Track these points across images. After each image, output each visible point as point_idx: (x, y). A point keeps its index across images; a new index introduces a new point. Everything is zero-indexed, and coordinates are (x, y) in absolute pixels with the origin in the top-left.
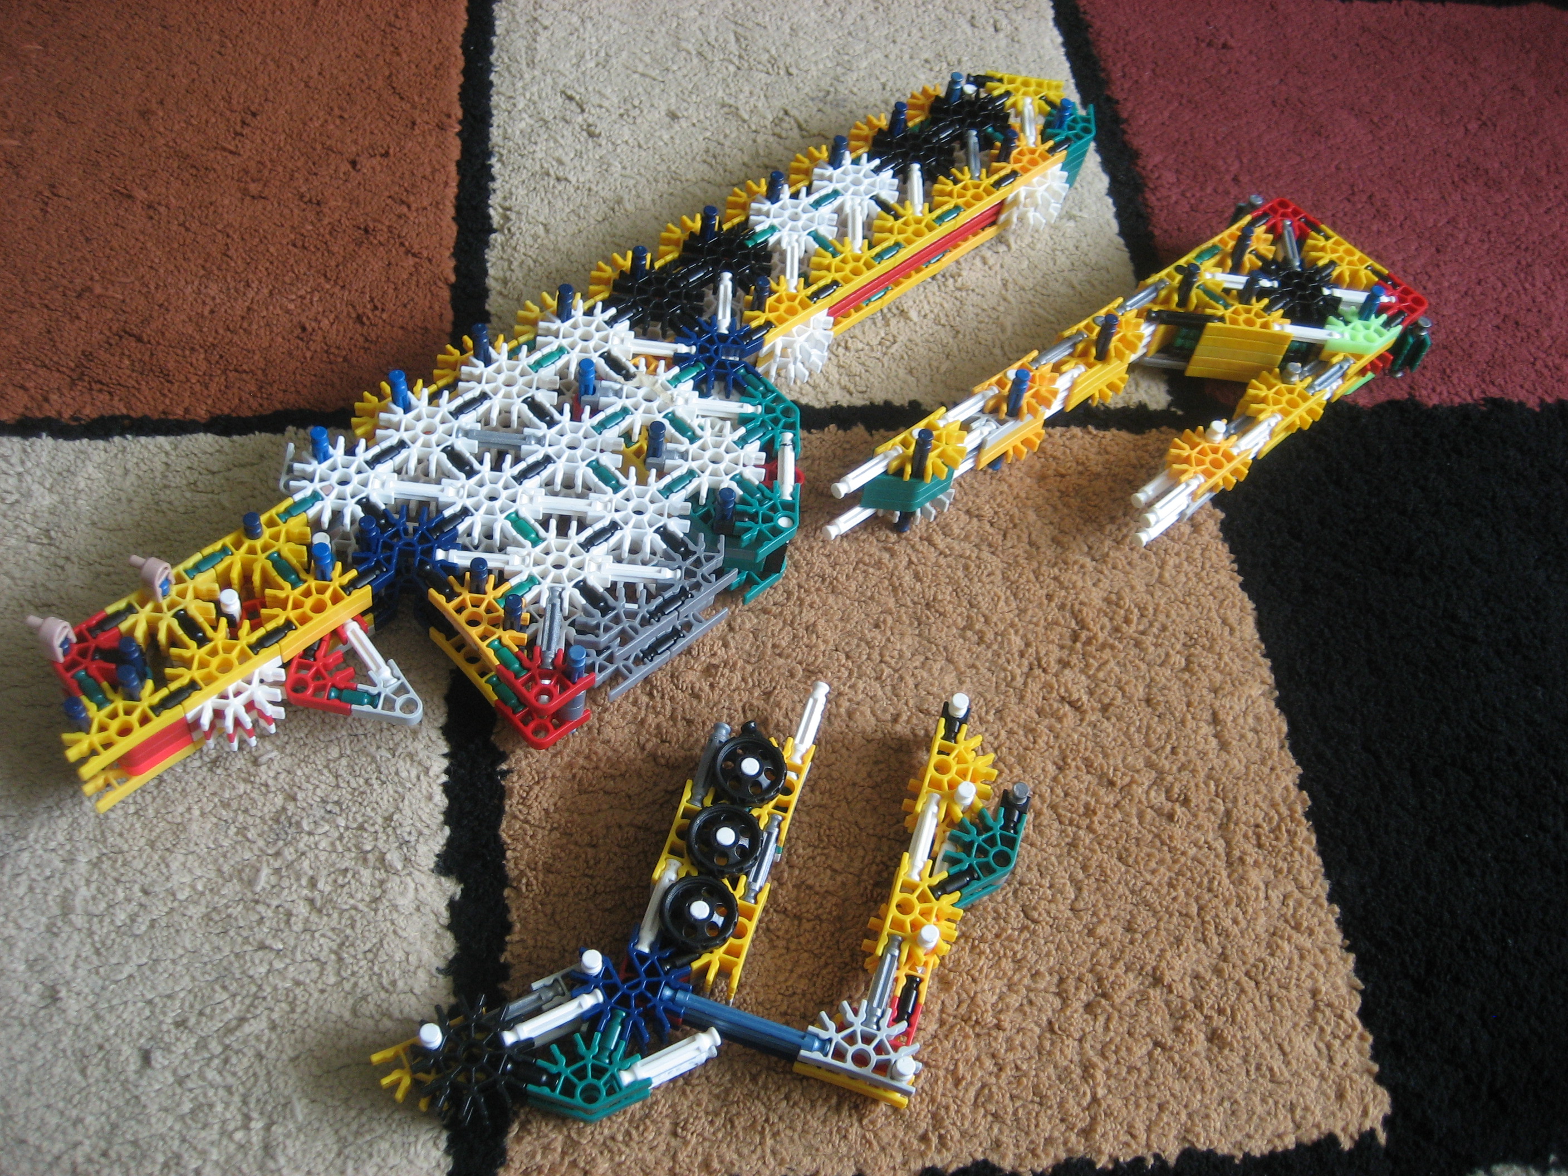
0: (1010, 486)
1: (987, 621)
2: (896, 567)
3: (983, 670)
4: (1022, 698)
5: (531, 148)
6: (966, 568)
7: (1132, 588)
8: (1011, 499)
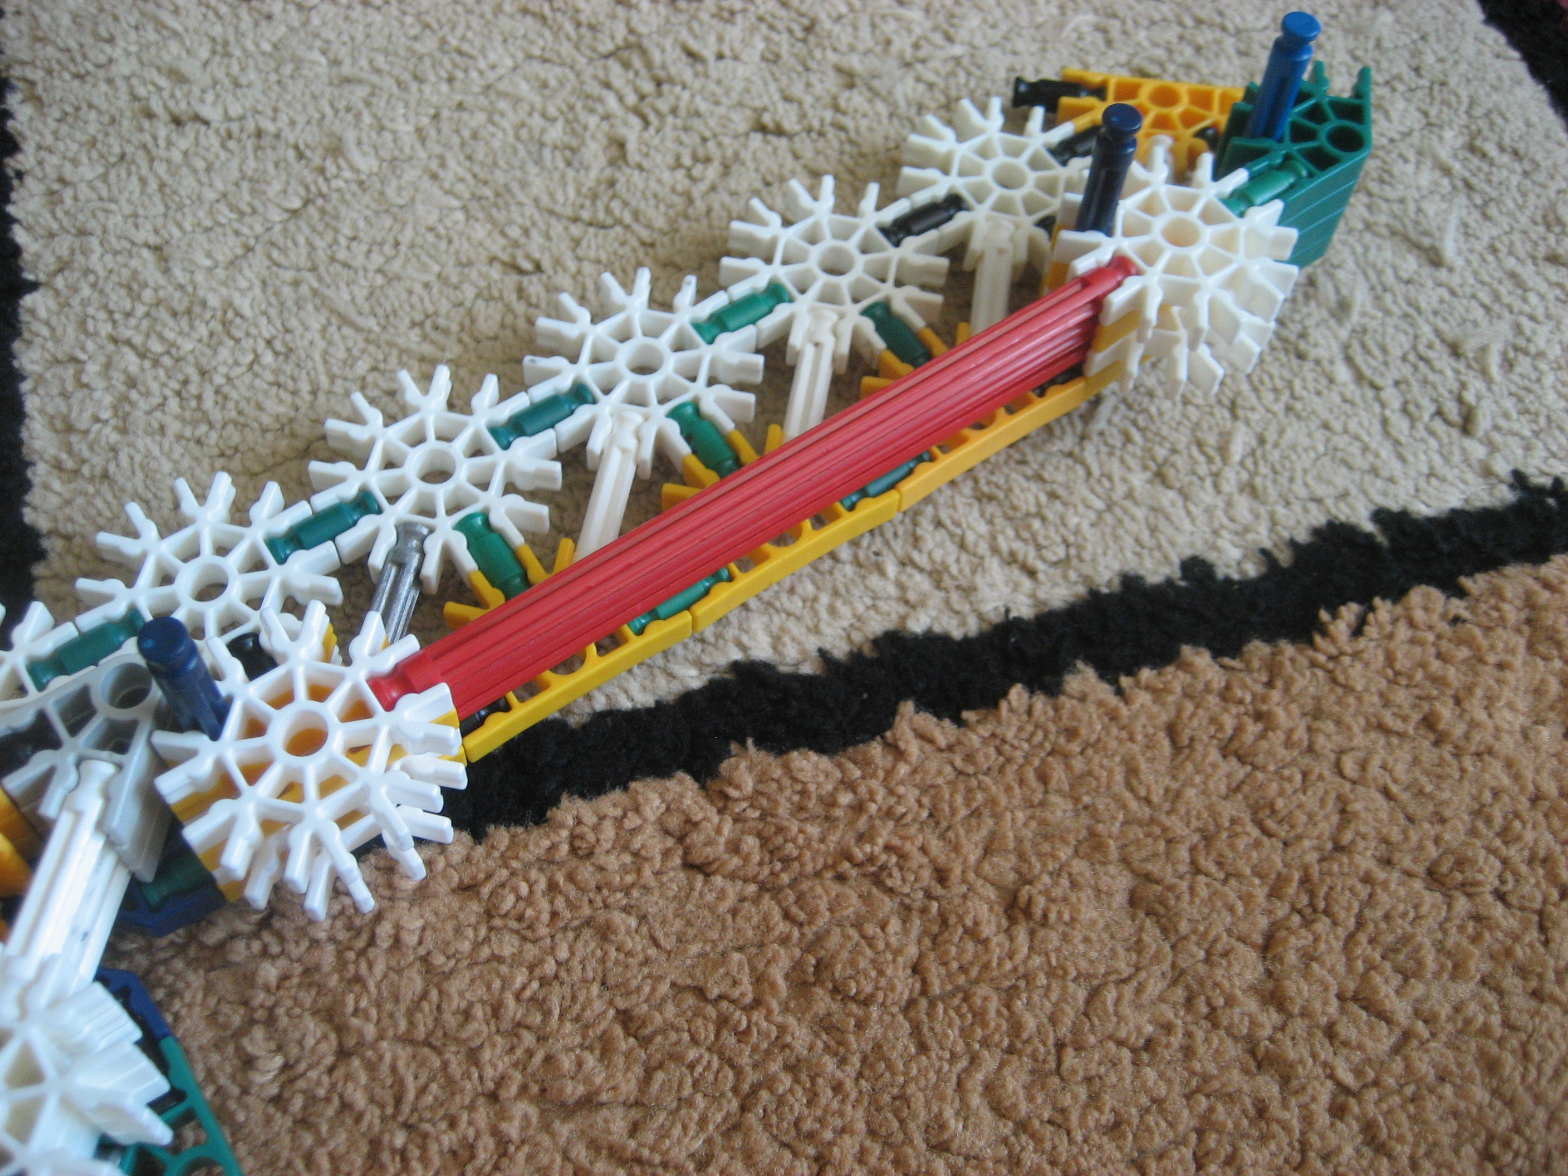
2: (1307, 1119)
5: (99, 54)
6: (1491, 1067)
8: (1523, 804)
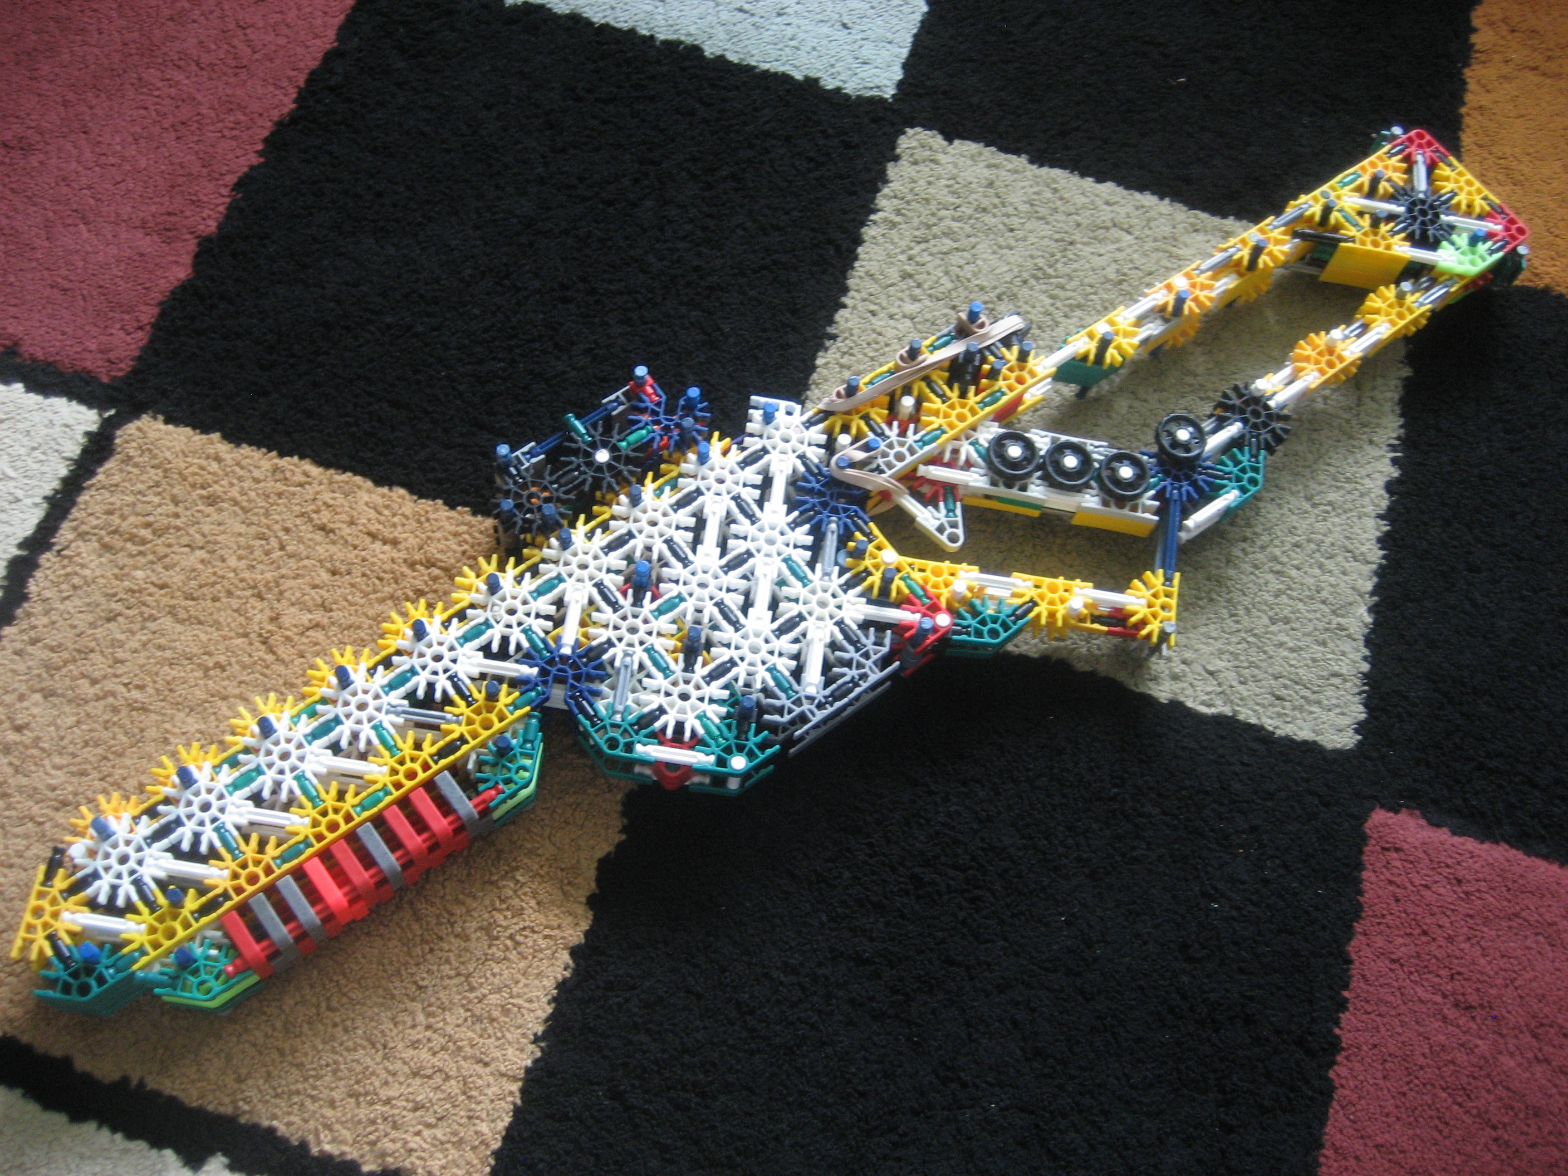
0: (102, 576)
1: (209, 654)
3: (247, 678)
4: (282, 661)
7: (240, 535)
